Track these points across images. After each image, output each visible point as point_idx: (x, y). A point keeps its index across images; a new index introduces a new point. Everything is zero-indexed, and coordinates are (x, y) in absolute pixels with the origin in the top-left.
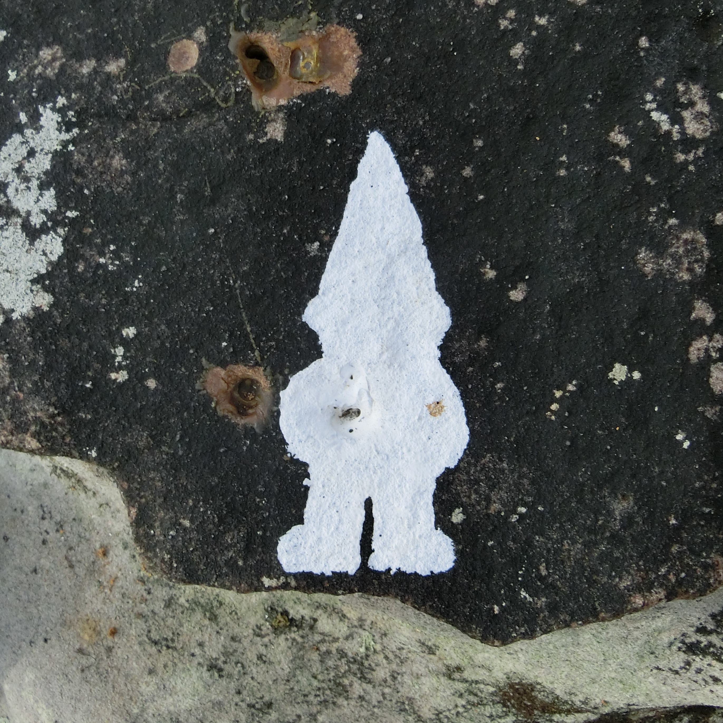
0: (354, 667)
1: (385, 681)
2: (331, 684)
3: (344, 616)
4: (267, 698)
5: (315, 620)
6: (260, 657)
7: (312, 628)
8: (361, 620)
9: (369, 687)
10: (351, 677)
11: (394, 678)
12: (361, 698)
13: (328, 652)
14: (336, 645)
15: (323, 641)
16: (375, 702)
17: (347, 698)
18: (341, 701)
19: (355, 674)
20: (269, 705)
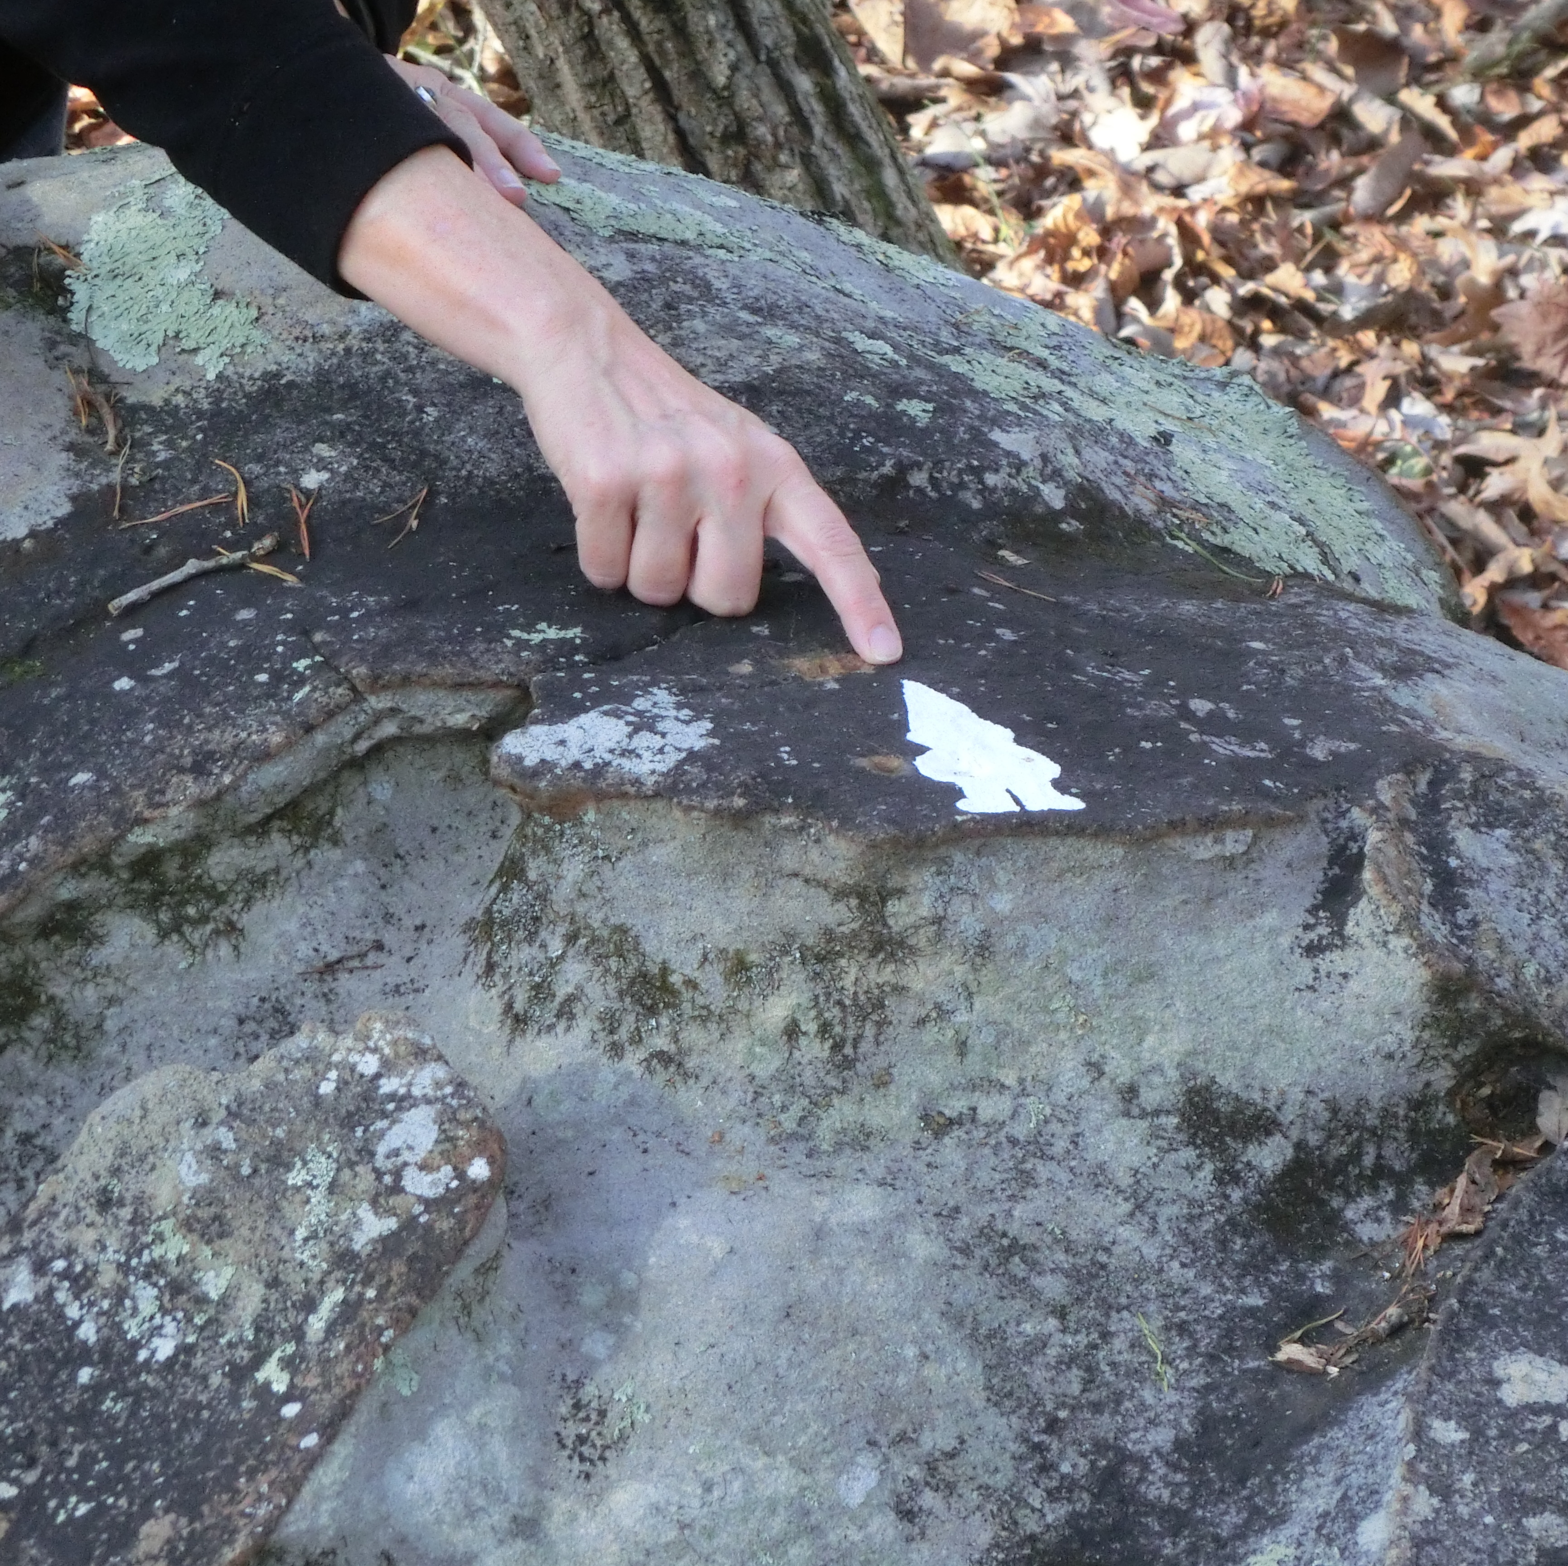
0: (1031, 1148)
1: (1068, 1152)
2: (1013, 1173)
3: (1003, 1086)
4: (951, 1203)
5: (974, 1109)
6: (929, 1165)
7: (973, 1120)
8: (1021, 1081)
9: (1053, 1165)
10: (1032, 1160)
11: (1076, 1144)
12: (1050, 1180)
13: (999, 1144)
14: (1003, 1133)
15: (989, 1135)
16: (1066, 1184)
17: (1036, 1186)
18: (1030, 1192)
19: (1034, 1155)
20: (957, 1210)
